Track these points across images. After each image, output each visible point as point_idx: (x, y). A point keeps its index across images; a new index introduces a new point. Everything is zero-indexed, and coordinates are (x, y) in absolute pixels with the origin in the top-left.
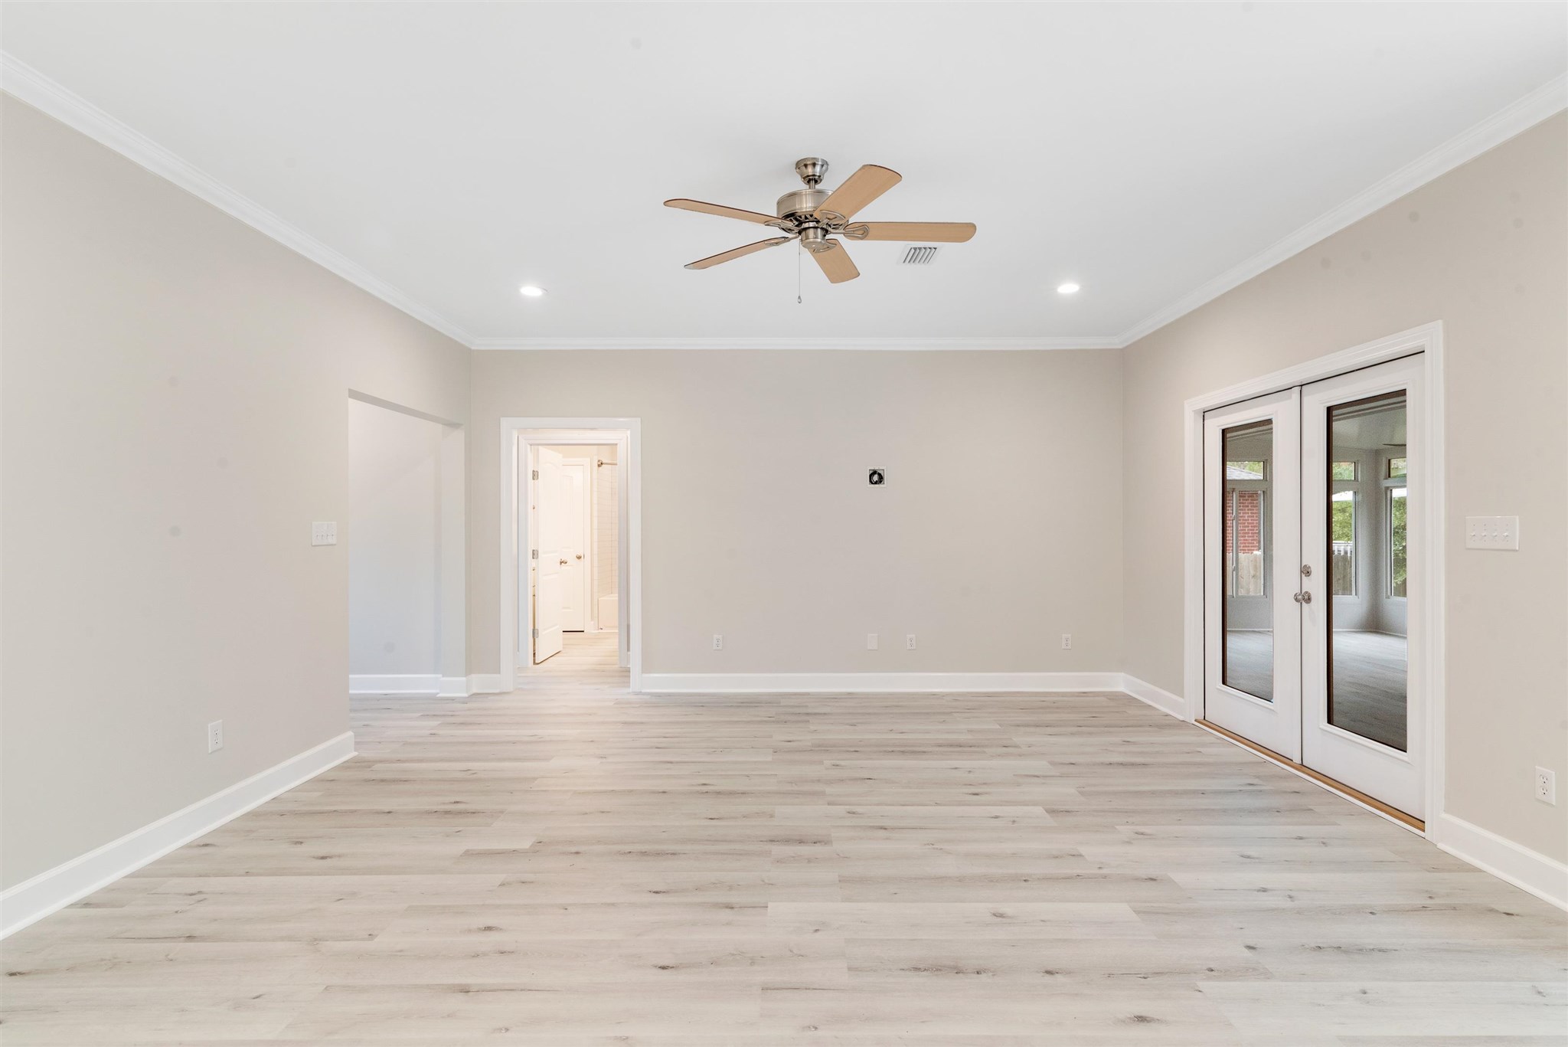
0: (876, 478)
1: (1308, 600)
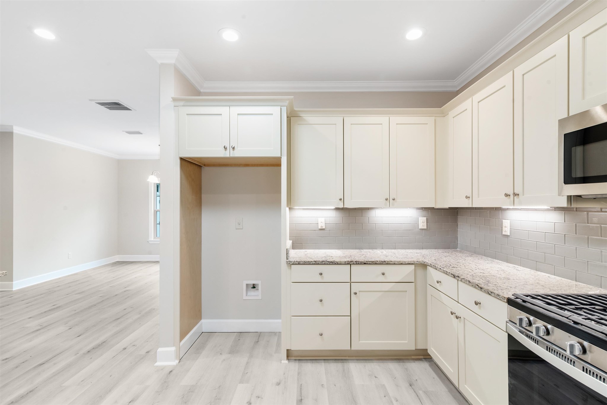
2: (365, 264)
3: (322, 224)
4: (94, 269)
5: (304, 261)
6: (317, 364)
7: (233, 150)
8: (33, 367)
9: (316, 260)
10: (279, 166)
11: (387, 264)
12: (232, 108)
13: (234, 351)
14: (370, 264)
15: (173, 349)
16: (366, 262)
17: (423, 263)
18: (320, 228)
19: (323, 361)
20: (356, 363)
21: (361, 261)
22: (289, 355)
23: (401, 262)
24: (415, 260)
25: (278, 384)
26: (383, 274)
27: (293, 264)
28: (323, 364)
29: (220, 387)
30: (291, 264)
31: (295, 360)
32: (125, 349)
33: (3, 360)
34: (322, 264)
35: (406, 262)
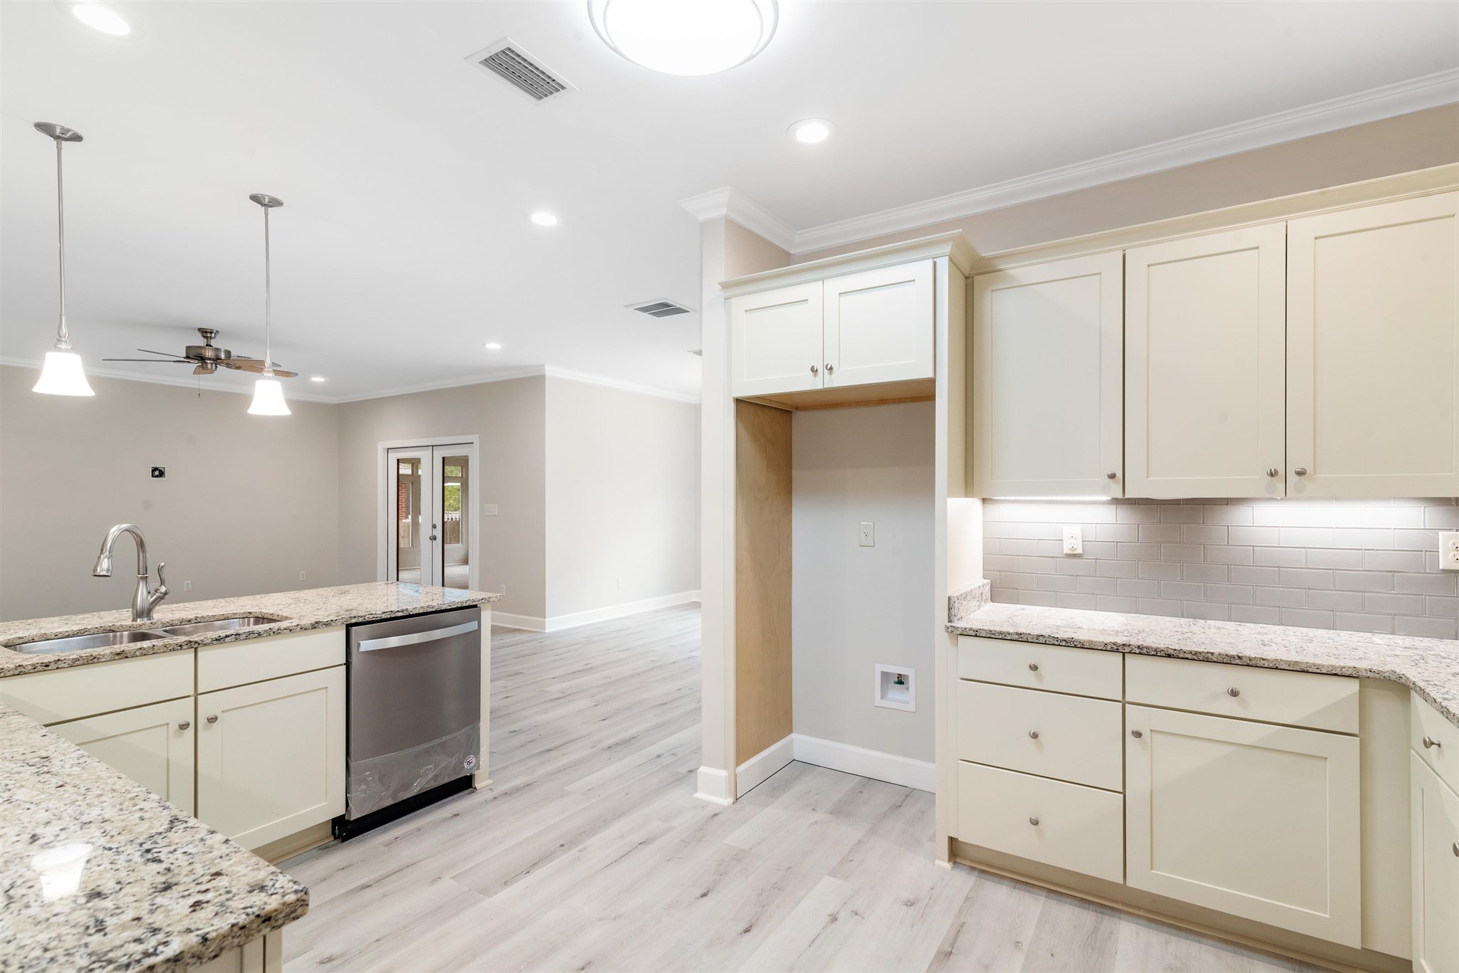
0: (157, 473)
1: (435, 539)
2: (1169, 656)
3: (1075, 541)
4: (656, 612)
5: (991, 631)
6: (1027, 894)
7: (831, 374)
8: (541, 750)
9: (1021, 631)
10: (930, 400)
11: (1248, 665)
12: (828, 283)
13: (841, 811)
14: (1187, 659)
15: (723, 773)
16: (1172, 652)
17: (1393, 678)
18: (1066, 551)
19: (1045, 893)
20: (1143, 928)
21: (1155, 646)
22: (956, 850)
23: (1304, 667)
24: (1363, 665)
25: (910, 904)
26: (1234, 693)
27: (961, 634)
28: (1042, 899)
29: (789, 868)
30: (958, 634)
31: (973, 868)
32: (660, 756)
33: (511, 732)
34: (1037, 641)
35: (1323, 666)
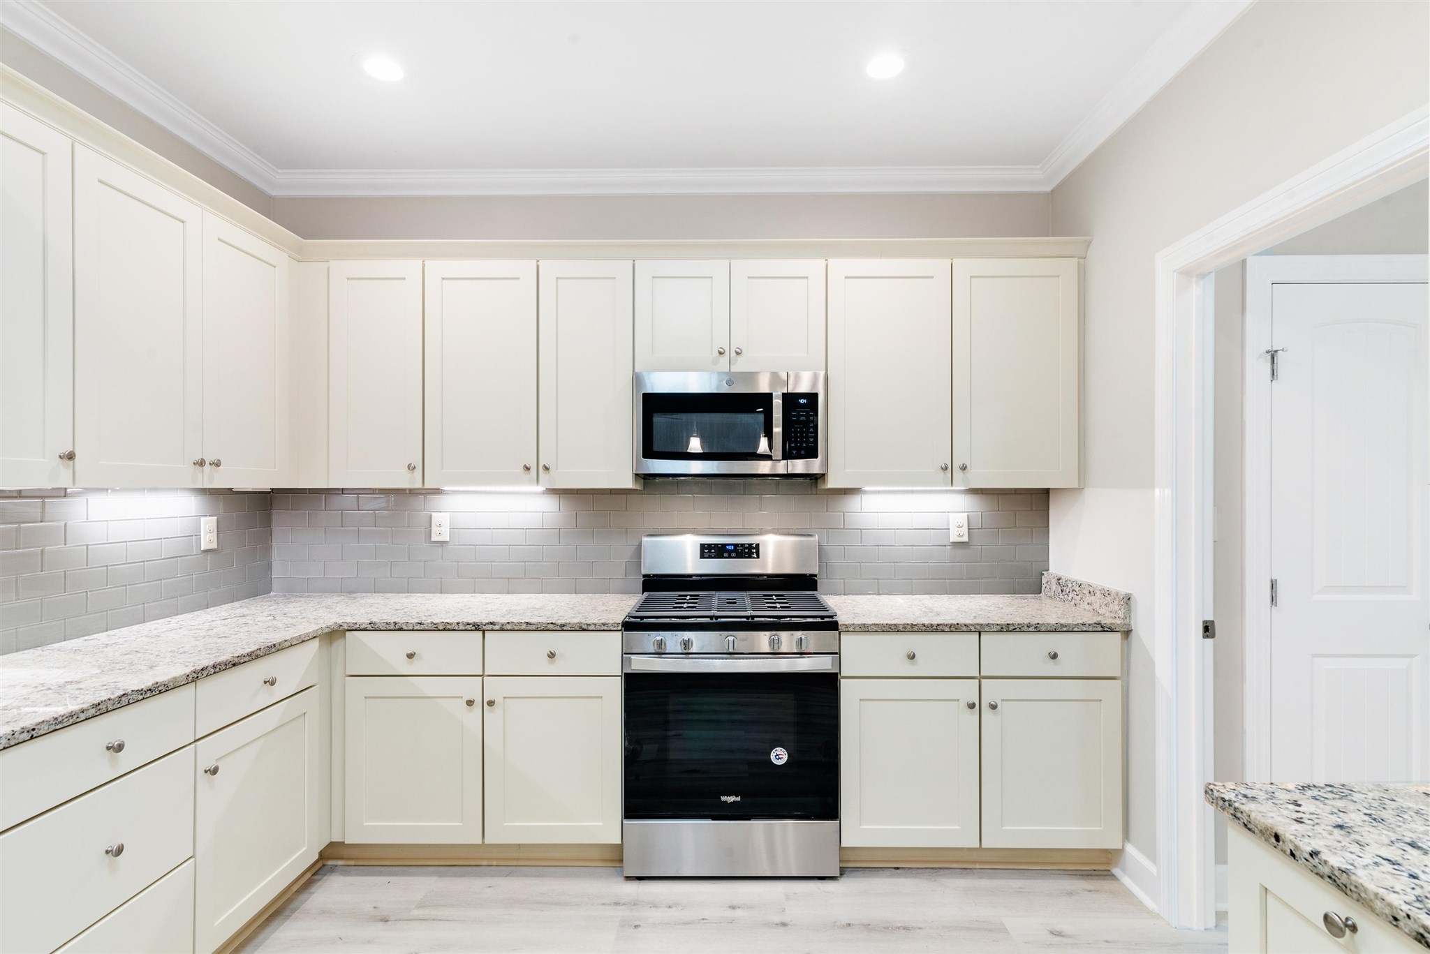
11: (281, 650)
16: (236, 660)
23: (303, 638)
34: (119, 706)
35: (310, 633)
